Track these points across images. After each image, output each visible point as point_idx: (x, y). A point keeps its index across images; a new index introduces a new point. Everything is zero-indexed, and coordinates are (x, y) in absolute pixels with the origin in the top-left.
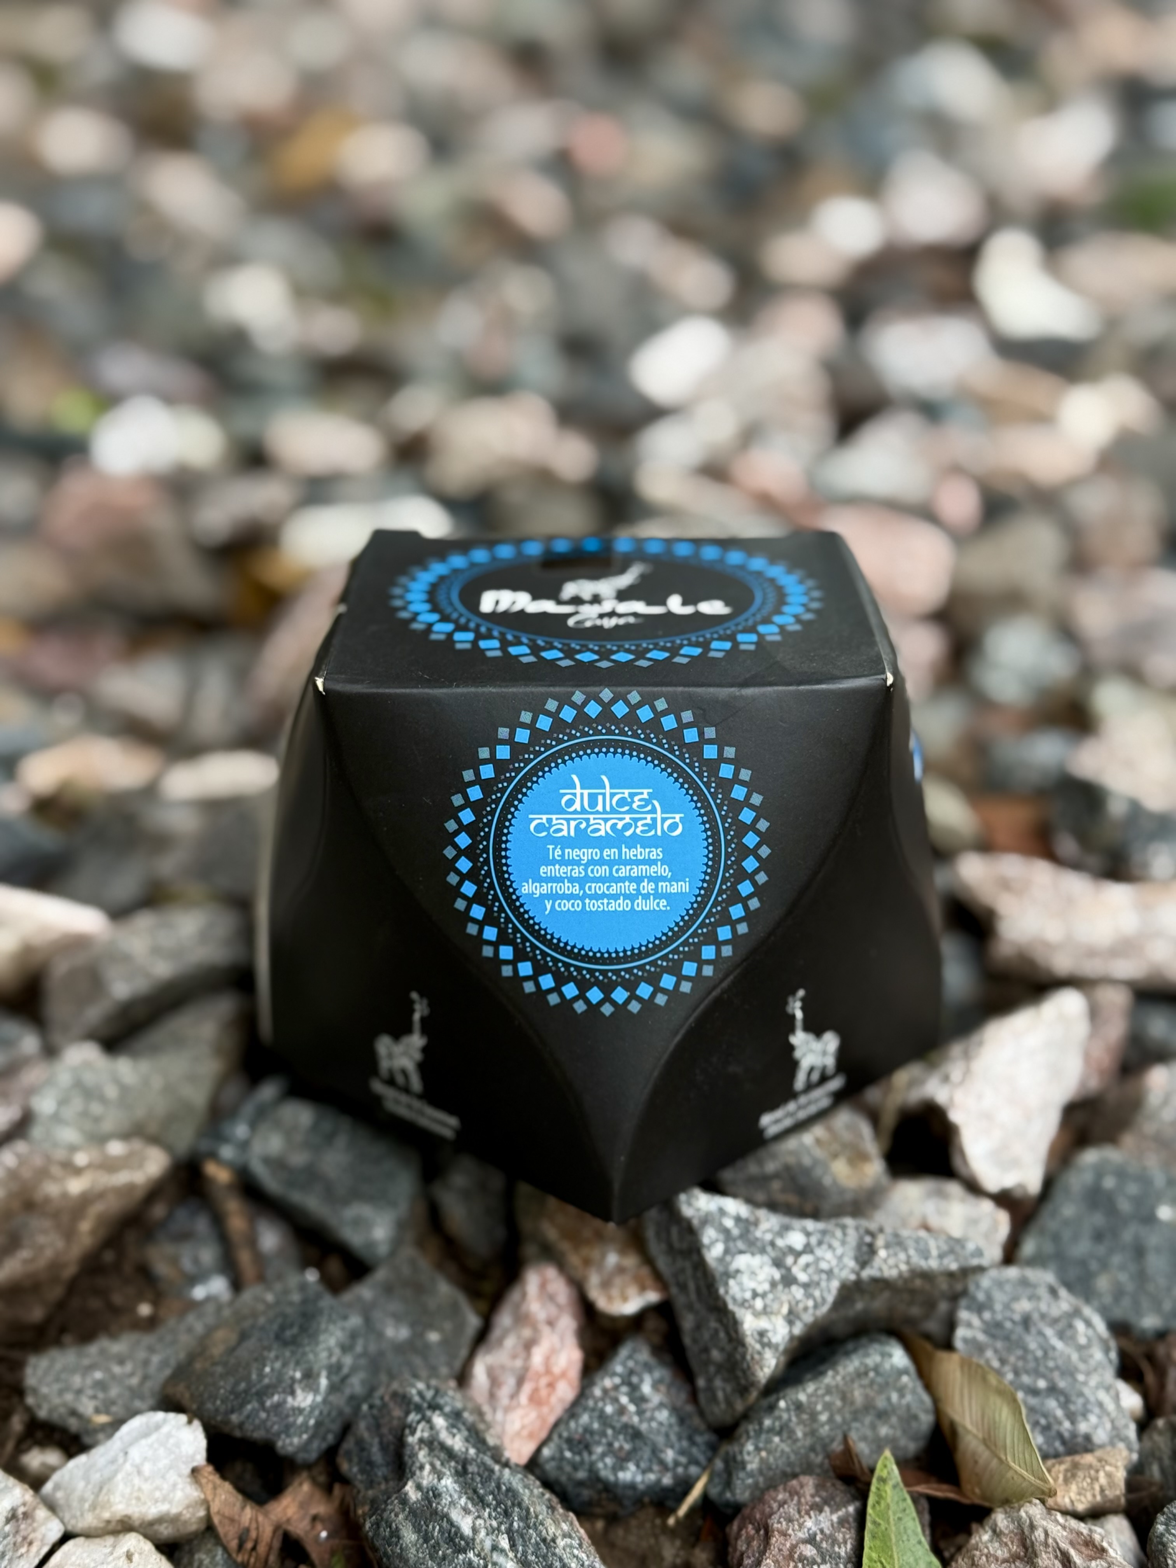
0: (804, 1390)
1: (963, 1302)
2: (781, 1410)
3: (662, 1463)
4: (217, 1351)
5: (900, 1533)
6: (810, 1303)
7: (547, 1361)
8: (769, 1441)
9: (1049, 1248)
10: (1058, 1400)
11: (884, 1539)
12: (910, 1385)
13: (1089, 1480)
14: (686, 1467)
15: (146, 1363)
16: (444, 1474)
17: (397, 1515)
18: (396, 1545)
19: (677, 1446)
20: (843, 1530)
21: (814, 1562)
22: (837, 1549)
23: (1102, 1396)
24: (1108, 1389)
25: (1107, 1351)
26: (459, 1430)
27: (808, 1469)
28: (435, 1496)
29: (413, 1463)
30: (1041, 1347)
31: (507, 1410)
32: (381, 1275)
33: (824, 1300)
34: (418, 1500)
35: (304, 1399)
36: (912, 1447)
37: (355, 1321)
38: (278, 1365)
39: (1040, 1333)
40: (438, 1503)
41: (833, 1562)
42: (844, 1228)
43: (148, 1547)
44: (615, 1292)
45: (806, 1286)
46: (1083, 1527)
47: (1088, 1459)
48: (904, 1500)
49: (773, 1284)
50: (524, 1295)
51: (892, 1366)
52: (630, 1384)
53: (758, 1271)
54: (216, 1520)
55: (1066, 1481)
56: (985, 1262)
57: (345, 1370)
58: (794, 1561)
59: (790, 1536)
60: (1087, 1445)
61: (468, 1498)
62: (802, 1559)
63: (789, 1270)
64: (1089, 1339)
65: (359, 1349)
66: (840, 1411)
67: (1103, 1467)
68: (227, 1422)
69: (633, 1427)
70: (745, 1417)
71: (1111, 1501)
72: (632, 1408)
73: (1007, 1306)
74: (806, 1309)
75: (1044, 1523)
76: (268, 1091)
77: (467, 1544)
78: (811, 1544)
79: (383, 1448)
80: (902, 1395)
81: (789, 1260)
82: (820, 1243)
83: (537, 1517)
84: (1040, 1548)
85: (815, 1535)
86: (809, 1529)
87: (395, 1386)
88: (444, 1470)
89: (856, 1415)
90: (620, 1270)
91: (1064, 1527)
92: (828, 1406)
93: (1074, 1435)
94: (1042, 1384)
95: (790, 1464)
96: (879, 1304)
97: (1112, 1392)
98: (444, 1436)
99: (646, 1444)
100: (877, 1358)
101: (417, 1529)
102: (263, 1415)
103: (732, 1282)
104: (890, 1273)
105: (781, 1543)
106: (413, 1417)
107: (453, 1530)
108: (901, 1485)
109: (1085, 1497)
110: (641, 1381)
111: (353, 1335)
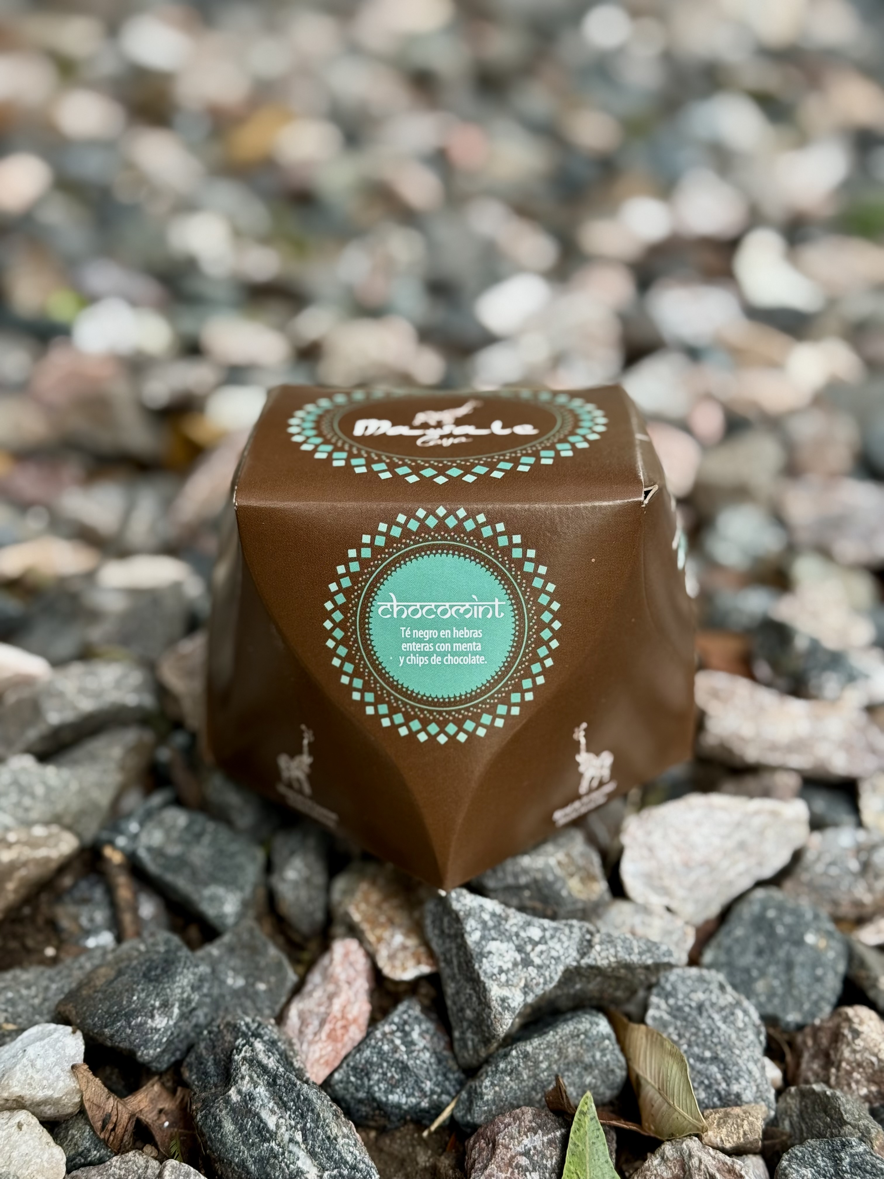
0: (531, 1044)
1: (655, 991)
2: (513, 1057)
3: (422, 1090)
4: (99, 982)
5: (593, 1154)
6: (542, 980)
7: (344, 1008)
8: (501, 1080)
9: (723, 958)
10: (719, 1067)
11: (581, 1156)
12: (611, 1047)
13: (736, 1127)
14: (440, 1095)
15: (47, 989)
16: (259, 1084)
17: (221, 1111)
18: (218, 1133)
19: (434, 1079)
20: (550, 1148)
21: (527, 1170)
22: (545, 1162)
23: (751, 1066)
24: (756, 1062)
25: (758, 1034)
26: (273, 1054)
27: (530, 1103)
28: (250, 1100)
29: (237, 1074)
30: (710, 1028)
31: (310, 1043)
32: (227, 938)
33: (551, 978)
34: (238, 1102)
35: (160, 1022)
36: (608, 1094)
37: (204, 969)
38: (143, 995)
39: (710, 1017)
40: (253, 1105)
41: (542, 1171)
42: (571, 927)
43: (35, 1121)
44: (398, 963)
45: (539, 967)
46: (728, 1160)
47: (737, 1110)
48: (599, 1129)
49: (515, 964)
50: (331, 960)
51: (598, 1032)
52: (403, 1031)
53: (505, 954)
54: (87, 1105)
55: (719, 1125)
56: (673, 960)
57: (193, 1005)
58: (512, 1168)
59: (511, 1149)
60: (738, 1100)
61: (275, 1103)
62: (518, 1166)
63: (528, 954)
64: (745, 1025)
65: (205, 990)
66: (556, 1062)
67: (748, 1117)
68: (103, 1034)
69: (402, 1062)
70: (487, 1061)
71: (751, 1143)
72: (403, 1048)
73: (687, 996)
74: (538, 984)
75: (699, 1154)
76: (157, 799)
77: (271, 1136)
78: (525, 1156)
79: (216, 1063)
80: (604, 1055)
81: (529, 948)
82: (552, 937)
83: (324, 1120)
84: (694, 1171)
85: (530, 1150)
86: (526, 1146)
87: (229, 1018)
88: (258, 1081)
89: (568, 1067)
90: (404, 948)
91: (714, 1158)
92: (547, 1057)
93: (729, 1093)
94: (708, 1054)
95: (516, 1098)
96: (593, 986)
97: (759, 1065)
98: (262, 1057)
99: (411, 1076)
100: (588, 1026)
101: (235, 1122)
102: (129, 1031)
103: (484, 960)
104: (602, 963)
105: (504, 1154)
106: (240, 1041)
107: (262, 1125)
108: (597, 1118)
109: (732, 1138)
110: (413, 1030)
111: (202, 979)
